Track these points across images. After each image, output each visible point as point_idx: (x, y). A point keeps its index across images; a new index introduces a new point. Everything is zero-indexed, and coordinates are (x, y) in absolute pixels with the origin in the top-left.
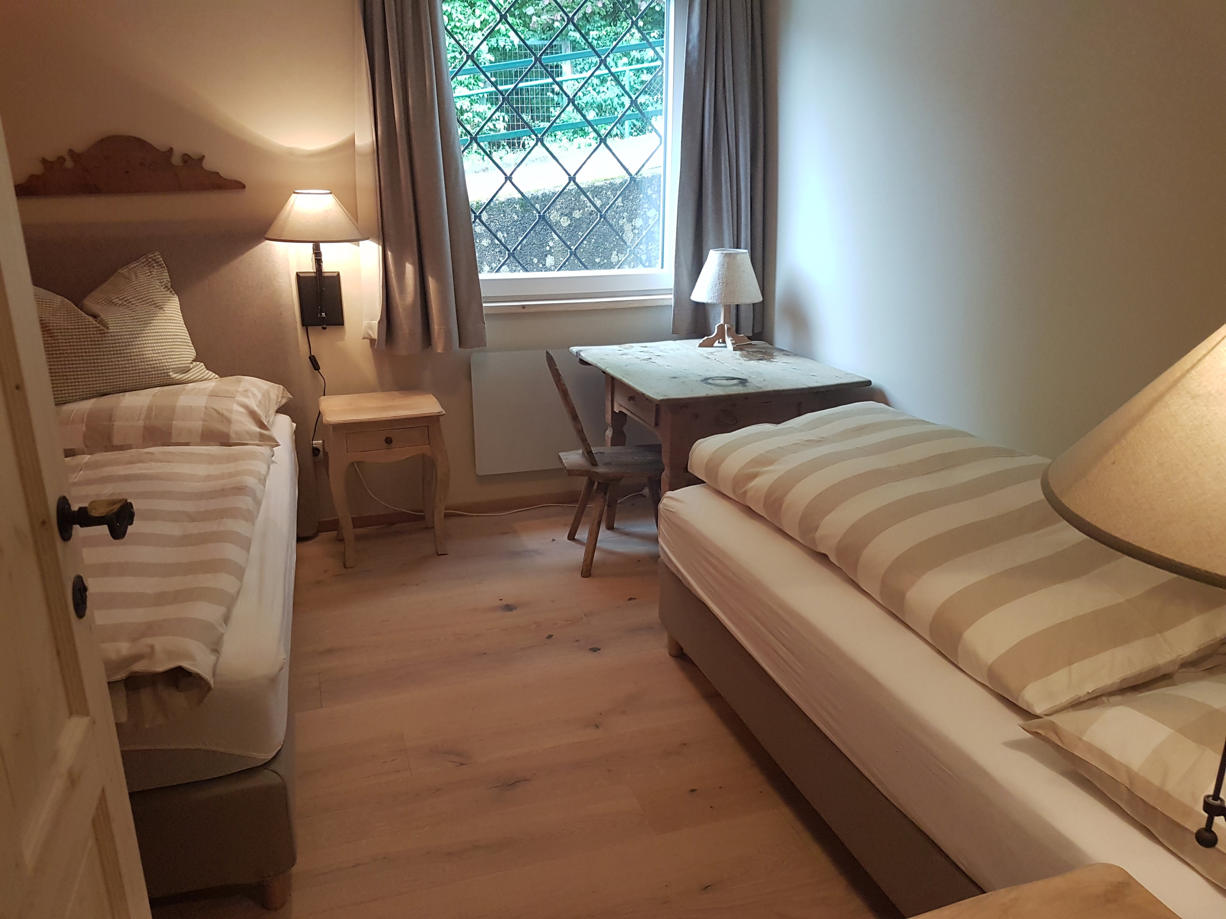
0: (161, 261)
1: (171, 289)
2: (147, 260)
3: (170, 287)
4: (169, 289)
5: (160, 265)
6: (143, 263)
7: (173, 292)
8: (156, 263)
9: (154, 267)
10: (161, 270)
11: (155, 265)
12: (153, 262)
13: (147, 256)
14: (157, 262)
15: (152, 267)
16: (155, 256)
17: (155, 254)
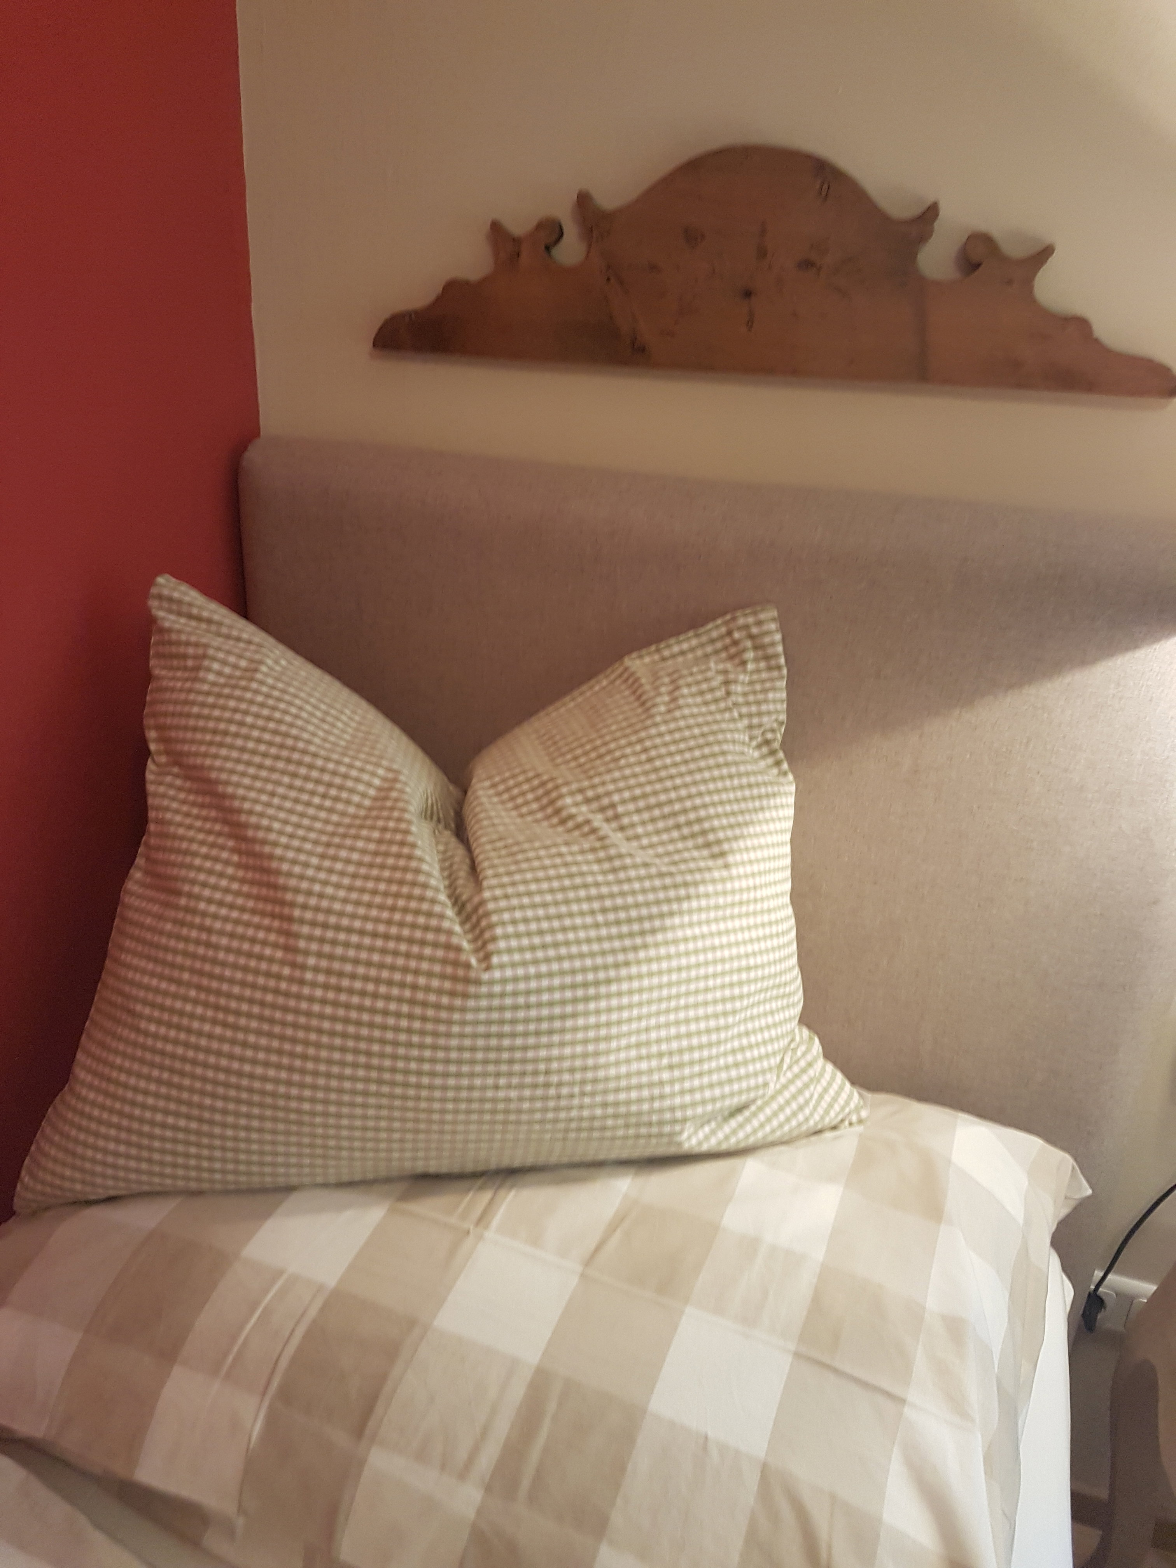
0: (773, 644)
1: (781, 755)
2: (730, 633)
3: (776, 745)
4: (773, 753)
5: (767, 658)
6: (712, 641)
7: (785, 766)
8: (756, 648)
9: (744, 663)
10: (764, 675)
11: (750, 655)
12: (749, 644)
13: (734, 619)
14: (762, 647)
15: (737, 661)
16: (759, 623)
17: (762, 616)
